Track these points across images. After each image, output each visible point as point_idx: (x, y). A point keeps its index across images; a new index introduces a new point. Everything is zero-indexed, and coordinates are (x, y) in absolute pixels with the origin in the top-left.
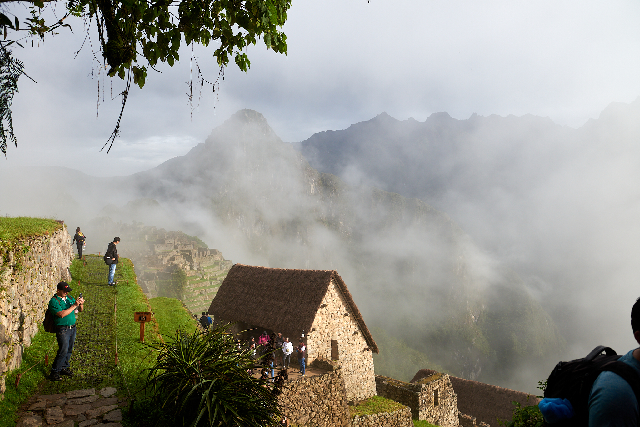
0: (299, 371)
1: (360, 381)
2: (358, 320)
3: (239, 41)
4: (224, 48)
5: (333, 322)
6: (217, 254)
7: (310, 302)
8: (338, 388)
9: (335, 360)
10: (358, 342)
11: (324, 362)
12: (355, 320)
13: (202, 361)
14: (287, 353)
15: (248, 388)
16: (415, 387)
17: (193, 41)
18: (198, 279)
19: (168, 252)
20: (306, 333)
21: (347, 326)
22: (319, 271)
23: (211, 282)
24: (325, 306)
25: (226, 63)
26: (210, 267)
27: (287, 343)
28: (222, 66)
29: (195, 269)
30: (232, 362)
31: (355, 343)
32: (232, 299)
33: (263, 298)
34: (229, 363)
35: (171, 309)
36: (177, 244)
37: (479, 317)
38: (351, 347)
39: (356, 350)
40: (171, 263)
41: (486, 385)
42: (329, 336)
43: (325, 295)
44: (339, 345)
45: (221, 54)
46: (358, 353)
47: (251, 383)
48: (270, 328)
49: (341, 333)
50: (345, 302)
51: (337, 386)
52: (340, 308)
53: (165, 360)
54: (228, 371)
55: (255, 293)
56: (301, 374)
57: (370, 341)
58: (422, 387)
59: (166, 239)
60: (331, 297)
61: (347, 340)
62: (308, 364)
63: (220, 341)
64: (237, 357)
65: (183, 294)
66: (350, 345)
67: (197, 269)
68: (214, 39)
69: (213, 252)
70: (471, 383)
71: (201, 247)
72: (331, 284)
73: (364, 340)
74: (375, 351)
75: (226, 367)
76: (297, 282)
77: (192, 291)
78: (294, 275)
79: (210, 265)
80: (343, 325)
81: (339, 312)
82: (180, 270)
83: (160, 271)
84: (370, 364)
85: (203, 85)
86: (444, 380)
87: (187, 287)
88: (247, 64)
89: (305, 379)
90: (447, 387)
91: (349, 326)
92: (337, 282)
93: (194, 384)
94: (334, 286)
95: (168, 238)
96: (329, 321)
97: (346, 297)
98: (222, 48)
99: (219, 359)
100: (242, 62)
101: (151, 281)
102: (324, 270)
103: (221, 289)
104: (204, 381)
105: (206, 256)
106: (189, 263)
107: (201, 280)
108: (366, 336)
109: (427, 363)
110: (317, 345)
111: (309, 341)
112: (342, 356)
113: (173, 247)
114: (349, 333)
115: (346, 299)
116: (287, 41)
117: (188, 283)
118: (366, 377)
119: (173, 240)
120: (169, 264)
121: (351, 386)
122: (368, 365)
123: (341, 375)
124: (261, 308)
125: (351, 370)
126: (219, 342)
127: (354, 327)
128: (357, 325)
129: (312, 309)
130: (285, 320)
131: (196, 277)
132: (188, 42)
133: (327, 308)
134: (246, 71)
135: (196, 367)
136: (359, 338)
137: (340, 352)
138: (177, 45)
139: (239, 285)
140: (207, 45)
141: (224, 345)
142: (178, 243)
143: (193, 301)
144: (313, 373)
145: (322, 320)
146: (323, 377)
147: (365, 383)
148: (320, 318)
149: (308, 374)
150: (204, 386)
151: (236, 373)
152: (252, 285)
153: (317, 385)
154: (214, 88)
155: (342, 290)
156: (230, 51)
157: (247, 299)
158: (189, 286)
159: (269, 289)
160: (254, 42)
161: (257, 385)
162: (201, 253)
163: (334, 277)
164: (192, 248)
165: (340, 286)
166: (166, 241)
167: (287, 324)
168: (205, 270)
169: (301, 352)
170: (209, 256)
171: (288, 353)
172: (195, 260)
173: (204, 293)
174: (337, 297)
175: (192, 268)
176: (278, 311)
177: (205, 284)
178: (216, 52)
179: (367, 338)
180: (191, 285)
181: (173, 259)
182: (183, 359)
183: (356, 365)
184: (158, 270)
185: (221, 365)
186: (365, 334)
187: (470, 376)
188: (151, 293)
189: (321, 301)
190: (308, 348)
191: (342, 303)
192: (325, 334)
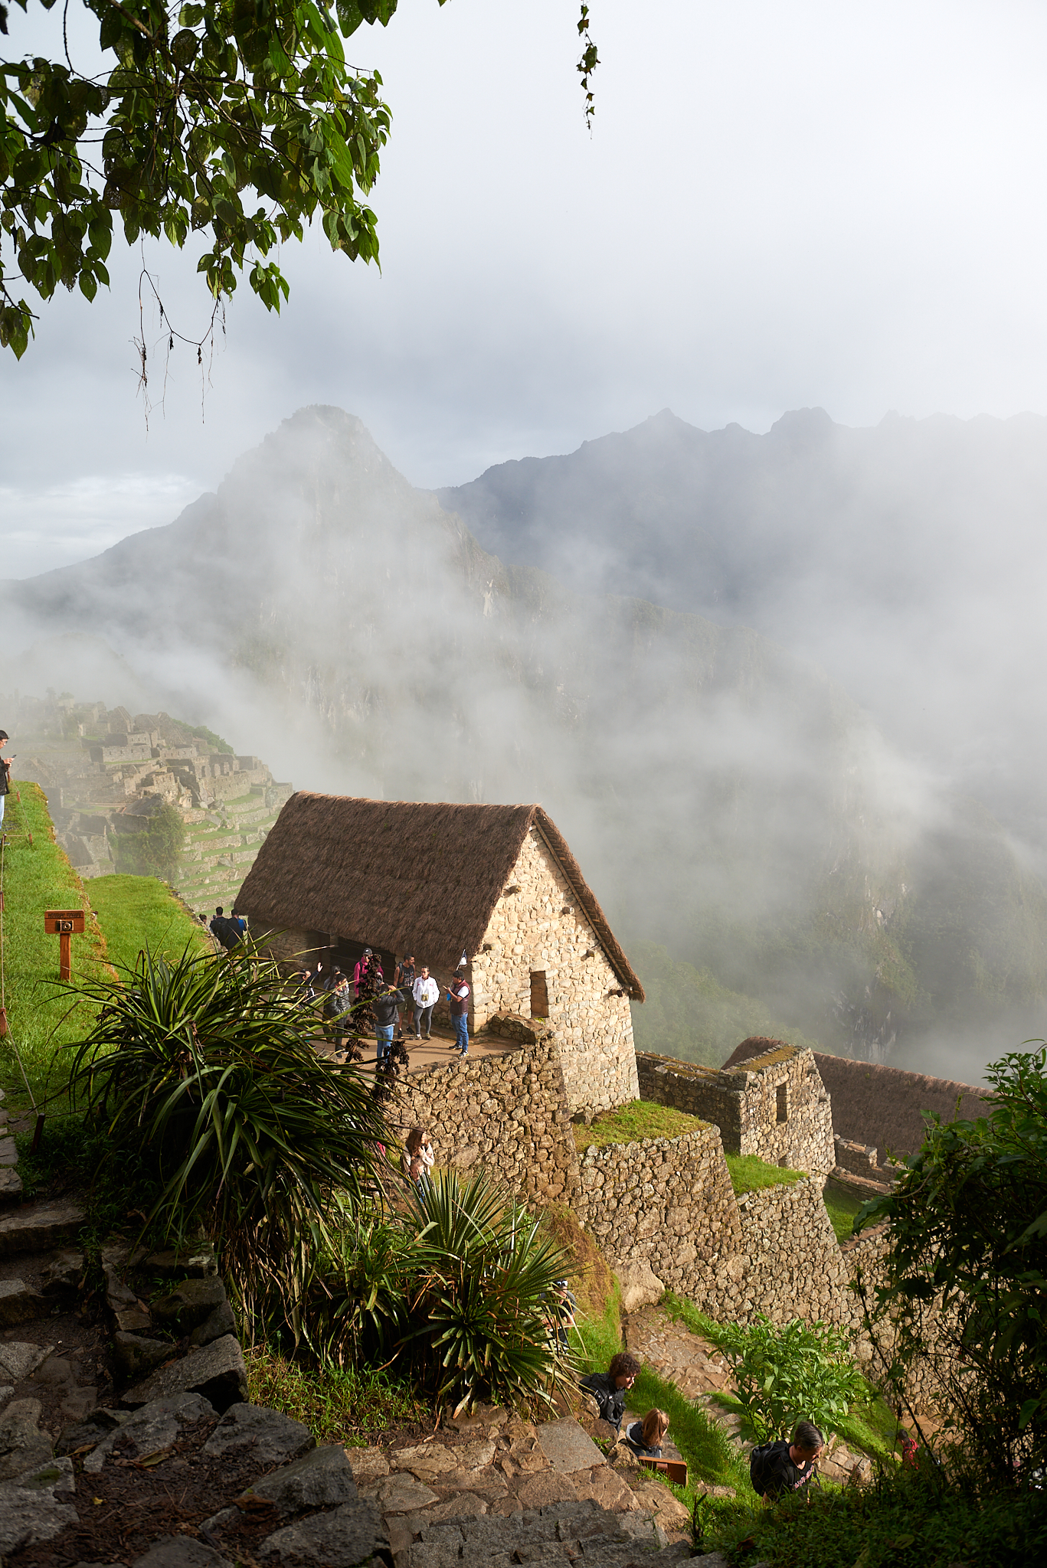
0: (453, 1044)
1: (599, 1065)
2: (595, 923)
3: (258, 232)
4: (224, 249)
5: (534, 930)
6: (256, 768)
7: (479, 883)
8: (547, 1083)
9: (539, 1018)
10: (596, 976)
11: (514, 1023)
12: (587, 923)
13: (202, 1024)
14: (423, 1003)
15: (313, 1084)
16: (731, 1080)
17: (144, 235)
18: (211, 830)
19: (136, 766)
20: (470, 955)
21: (569, 939)
22: (498, 807)
23: (244, 838)
24: (513, 890)
25: (230, 289)
26: (240, 800)
27: (424, 979)
28: (219, 298)
29: (203, 805)
30: (272, 1024)
31: (587, 978)
32: (291, 876)
33: (365, 873)
34: (266, 1026)
35: (143, 902)
36: (158, 745)
37: (892, 915)
38: (579, 988)
39: (590, 994)
40: (145, 793)
41: (902, 1072)
42: (524, 962)
43: (513, 865)
44: (549, 983)
45: (215, 265)
46: (596, 1002)
47: (320, 1073)
48: (382, 944)
49: (553, 955)
50: (562, 880)
51: (544, 1079)
52: (550, 896)
53: (114, 1022)
54: (264, 1046)
55: (345, 863)
56: (459, 1052)
57: (623, 972)
58: (748, 1078)
59: (129, 733)
60: (528, 870)
61: (569, 971)
62: (476, 1029)
63: (246, 976)
64: (286, 1015)
65: (176, 867)
66: (576, 982)
67: (209, 806)
68: (197, 228)
69: (247, 763)
70: (866, 1069)
71: (216, 751)
72: (528, 838)
73: (610, 970)
74: (636, 995)
75: (259, 1038)
76: (445, 834)
77: (199, 858)
78: (439, 819)
79: (239, 796)
80: (558, 936)
81: (548, 905)
82: (168, 808)
83: (117, 811)
84: (624, 1027)
85: (171, 346)
86: (800, 1062)
87: (186, 849)
88: (280, 291)
89: (467, 1063)
90: (808, 1079)
91: (573, 939)
92: (543, 833)
93: (182, 1077)
94: (535, 844)
95: (136, 730)
96: (524, 927)
97: (565, 868)
98: (218, 250)
99: (243, 1019)
100: (268, 287)
101: (97, 837)
102: (512, 804)
103: (263, 853)
104: (206, 1071)
105: (231, 774)
106: (189, 792)
107: (220, 833)
108: (614, 962)
109: (767, 1022)
110: (497, 982)
111: (477, 975)
112: (557, 1008)
113: (148, 753)
114: (573, 955)
115: (565, 873)
116: (379, 230)
117: (188, 840)
118: (615, 1056)
119: (147, 735)
120: (140, 793)
121: (578, 1078)
122: (619, 1029)
123: (554, 1054)
124: (362, 897)
125: (579, 1041)
126: (243, 979)
127: (585, 940)
128: (593, 935)
129: (484, 898)
130: (418, 925)
131: (207, 824)
132: (131, 237)
133: (519, 895)
134: (278, 309)
135: (186, 1038)
136: (598, 966)
137: (551, 999)
138: (103, 244)
139: (305, 843)
140: (181, 243)
141: (254, 986)
142: (159, 742)
143: (202, 883)
144: (487, 1048)
145: (507, 924)
146: (510, 1057)
147: (613, 1072)
148: (502, 919)
149: (475, 1051)
150: (208, 1081)
151: (284, 1050)
152: (338, 843)
153: (497, 1076)
154: (199, 354)
155: (556, 851)
156: (238, 256)
157: (327, 876)
158: (191, 847)
159: (379, 851)
160: (299, 232)
161: (334, 1078)
162: (217, 767)
163: (536, 822)
164: (195, 754)
165: (551, 842)
166: (129, 738)
167: (424, 933)
168: (229, 808)
169: (459, 999)
170: (236, 773)
171: (424, 1005)
172: (202, 784)
173: (226, 863)
174: (544, 870)
175: (195, 803)
176: (403, 903)
177: (229, 841)
178: (202, 262)
179: (617, 966)
180: (196, 845)
181: (148, 781)
182: (156, 1021)
183: (591, 1030)
184: (113, 810)
185: (251, 1032)
186: (611, 957)
187: (868, 1053)
188: (98, 864)
189: (505, 878)
190: (475, 991)
191: (557, 884)
192: (515, 958)
